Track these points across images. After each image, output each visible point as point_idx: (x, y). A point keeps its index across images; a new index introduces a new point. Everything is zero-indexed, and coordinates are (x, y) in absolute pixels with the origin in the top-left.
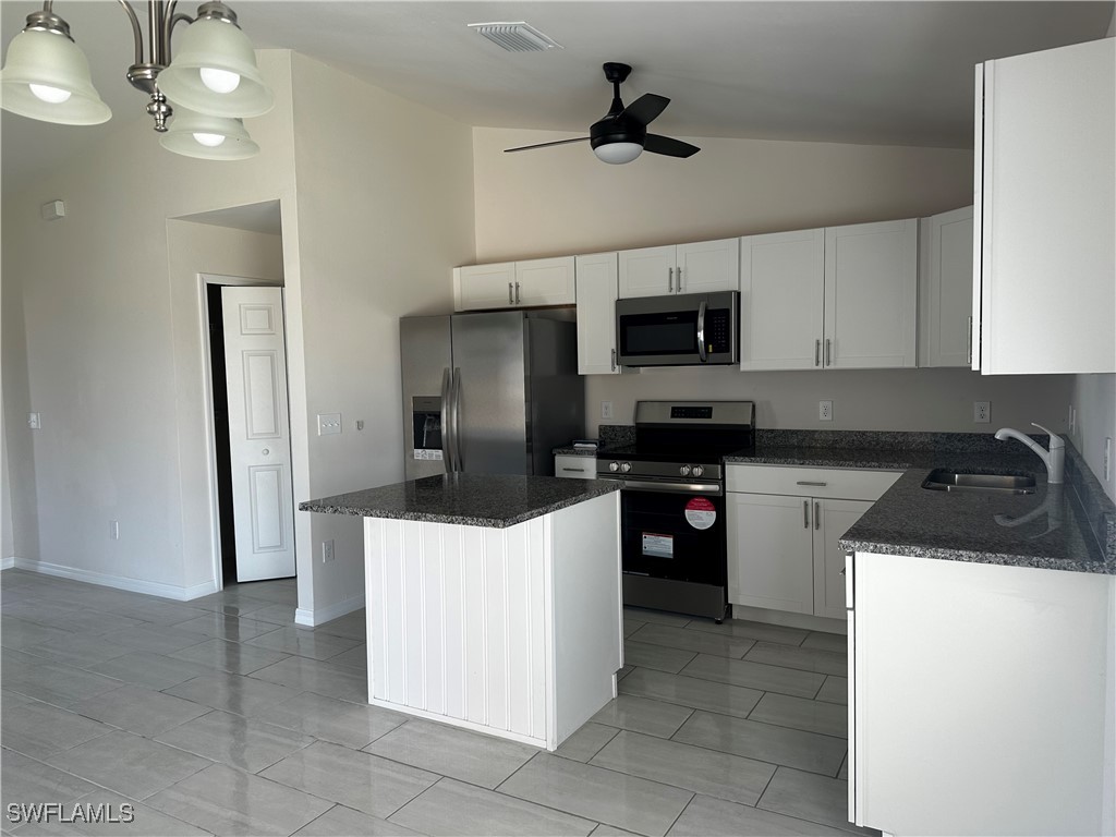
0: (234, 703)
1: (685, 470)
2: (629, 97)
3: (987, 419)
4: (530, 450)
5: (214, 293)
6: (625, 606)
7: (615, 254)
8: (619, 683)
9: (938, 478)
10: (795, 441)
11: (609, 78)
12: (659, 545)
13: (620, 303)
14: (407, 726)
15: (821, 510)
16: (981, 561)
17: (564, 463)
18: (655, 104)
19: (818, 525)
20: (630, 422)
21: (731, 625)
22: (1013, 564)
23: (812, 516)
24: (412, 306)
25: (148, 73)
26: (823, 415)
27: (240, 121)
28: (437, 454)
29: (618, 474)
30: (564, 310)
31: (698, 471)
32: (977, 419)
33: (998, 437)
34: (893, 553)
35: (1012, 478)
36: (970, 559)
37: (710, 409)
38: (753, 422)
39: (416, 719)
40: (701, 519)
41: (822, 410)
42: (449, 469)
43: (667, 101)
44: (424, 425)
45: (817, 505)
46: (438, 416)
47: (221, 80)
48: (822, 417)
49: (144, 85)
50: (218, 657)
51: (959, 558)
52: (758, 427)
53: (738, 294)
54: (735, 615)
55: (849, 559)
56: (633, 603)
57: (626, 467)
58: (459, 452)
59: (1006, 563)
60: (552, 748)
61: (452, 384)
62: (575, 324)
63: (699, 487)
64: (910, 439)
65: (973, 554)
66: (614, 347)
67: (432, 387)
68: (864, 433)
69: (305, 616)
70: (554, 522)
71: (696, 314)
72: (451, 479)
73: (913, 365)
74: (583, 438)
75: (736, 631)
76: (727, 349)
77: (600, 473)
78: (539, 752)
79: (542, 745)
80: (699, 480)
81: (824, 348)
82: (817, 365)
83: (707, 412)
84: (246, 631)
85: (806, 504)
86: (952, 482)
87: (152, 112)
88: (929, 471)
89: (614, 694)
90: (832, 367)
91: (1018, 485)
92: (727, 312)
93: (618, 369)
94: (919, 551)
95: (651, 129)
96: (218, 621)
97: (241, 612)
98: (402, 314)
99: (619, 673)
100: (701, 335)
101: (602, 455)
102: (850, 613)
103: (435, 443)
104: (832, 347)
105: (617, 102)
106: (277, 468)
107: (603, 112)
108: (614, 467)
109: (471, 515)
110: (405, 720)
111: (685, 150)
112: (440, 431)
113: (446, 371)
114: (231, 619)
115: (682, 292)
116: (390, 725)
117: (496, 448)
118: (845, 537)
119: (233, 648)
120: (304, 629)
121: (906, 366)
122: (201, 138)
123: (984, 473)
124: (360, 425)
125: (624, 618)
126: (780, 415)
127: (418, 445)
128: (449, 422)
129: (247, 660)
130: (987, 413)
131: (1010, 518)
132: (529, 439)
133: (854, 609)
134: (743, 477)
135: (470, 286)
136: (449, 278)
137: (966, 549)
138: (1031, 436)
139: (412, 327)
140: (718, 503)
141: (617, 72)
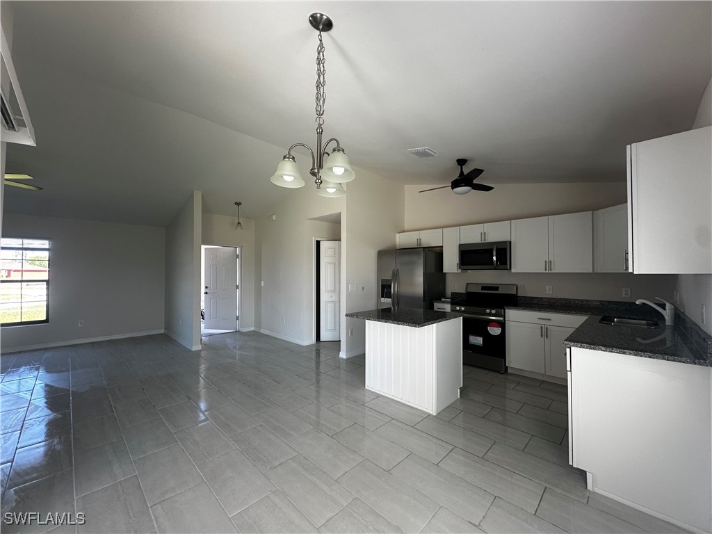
0: (318, 381)
1: (488, 311)
2: (466, 170)
3: (629, 296)
4: (424, 300)
5: (318, 243)
6: (464, 364)
7: (458, 228)
8: (461, 392)
9: (606, 319)
10: (535, 302)
11: (459, 164)
12: (477, 340)
13: (460, 245)
14: (380, 398)
15: (549, 330)
16: (636, 355)
17: (437, 306)
18: (478, 172)
19: (547, 337)
20: (463, 291)
21: (507, 375)
22: (654, 358)
23: (545, 333)
24: (382, 247)
25: (316, 171)
26: (548, 292)
27: (340, 184)
28: (389, 300)
29: (460, 311)
30: (438, 248)
31: (493, 312)
32: (624, 295)
33: (637, 303)
34: (590, 349)
35: (644, 322)
36: (630, 354)
37: (498, 287)
38: (517, 293)
39: (382, 396)
40: (495, 331)
41: (547, 289)
42: (394, 306)
43: (483, 171)
44: (385, 289)
45: (547, 328)
46: (390, 286)
47: (339, 171)
48: (547, 292)
49: (314, 174)
50: (313, 365)
51: (624, 353)
52: (519, 295)
53: (510, 242)
54: (509, 371)
55: (568, 350)
56: (466, 363)
57: (463, 309)
58: (397, 300)
59: (650, 357)
60: (434, 414)
61: (396, 275)
62: (442, 254)
63: (494, 318)
64: (590, 303)
65: (631, 352)
66: (458, 262)
67: (388, 276)
68: (567, 299)
69: (343, 355)
70: (437, 327)
71: (492, 250)
72: (394, 309)
73: (591, 271)
74: (445, 297)
75: (509, 377)
76: (506, 264)
77: (452, 311)
78: (430, 415)
79: (431, 412)
80: (494, 315)
81: (549, 264)
82: (546, 270)
83: (497, 289)
84: (322, 358)
85: (542, 327)
86: (614, 322)
87: (316, 183)
88: (601, 317)
89: (459, 397)
90: (552, 271)
91: (648, 324)
92: (506, 249)
93: (459, 271)
94: (603, 348)
95: (475, 182)
96: (314, 353)
97: (321, 351)
98: (379, 249)
99: (461, 388)
100: (495, 258)
101: (453, 303)
102: (569, 373)
103: (389, 296)
104: (552, 264)
105: (462, 172)
106: (334, 302)
107: (456, 176)
108: (458, 308)
109: (406, 322)
110: (378, 396)
111: (488, 189)
112: (391, 292)
113: (394, 270)
114: (318, 353)
115: (487, 241)
116: (373, 397)
117: (411, 299)
118: (565, 340)
119: (318, 363)
120: (343, 359)
121: (588, 271)
122: (329, 190)
123: (629, 318)
124: (363, 288)
125: (463, 367)
126: (528, 291)
127: (382, 297)
128: (394, 289)
129: (323, 368)
130: (629, 293)
131: (645, 339)
132: (424, 296)
133: (571, 371)
134: (512, 315)
135: (402, 240)
136: (395, 237)
137: (628, 349)
138: (656, 304)
139: (382, 254)
140: (502, 325)
141: (461, 162)
